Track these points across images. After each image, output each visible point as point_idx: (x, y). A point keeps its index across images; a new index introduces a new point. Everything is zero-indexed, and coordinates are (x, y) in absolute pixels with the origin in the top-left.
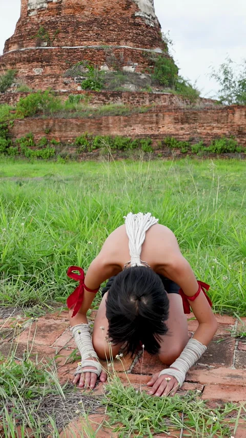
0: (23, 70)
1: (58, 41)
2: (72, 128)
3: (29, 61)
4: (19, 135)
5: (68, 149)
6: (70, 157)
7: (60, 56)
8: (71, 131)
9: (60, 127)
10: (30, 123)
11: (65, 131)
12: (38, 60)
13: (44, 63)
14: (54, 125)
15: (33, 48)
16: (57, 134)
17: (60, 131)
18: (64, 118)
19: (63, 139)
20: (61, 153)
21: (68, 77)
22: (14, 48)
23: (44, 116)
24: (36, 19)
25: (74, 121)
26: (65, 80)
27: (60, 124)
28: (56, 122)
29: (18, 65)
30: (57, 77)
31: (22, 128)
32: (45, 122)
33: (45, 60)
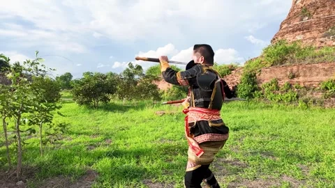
0: (289, 38)
1: (318, 14)
2: (318, 73)
3: (293, 31)
4: (265, 81)
5: (312, 94)
6: (314, 102)
7: (318, 24)
8: (317, 75)
9: (305, 72)
10: (274, 71)
11: (310, 76)
12: (300, 30)
13: (305, 31)
14: (298, 71)
15: (298, 23)
16: (301, 79)
17: (305, 76)
18: (309, 64)
19: (307, 83)
20: (304, 98)
21: (324, 37)
22: (284, 26)
23: (288, 64)
24: (301, 5)
25: (320, 66)
26: (322, 39)
27: (304, 69)
28: (300, 68)
29: (285, 36)
30: (315, 38)
31: (268, 75)
32: (289, 69)
33: (305, 29)
